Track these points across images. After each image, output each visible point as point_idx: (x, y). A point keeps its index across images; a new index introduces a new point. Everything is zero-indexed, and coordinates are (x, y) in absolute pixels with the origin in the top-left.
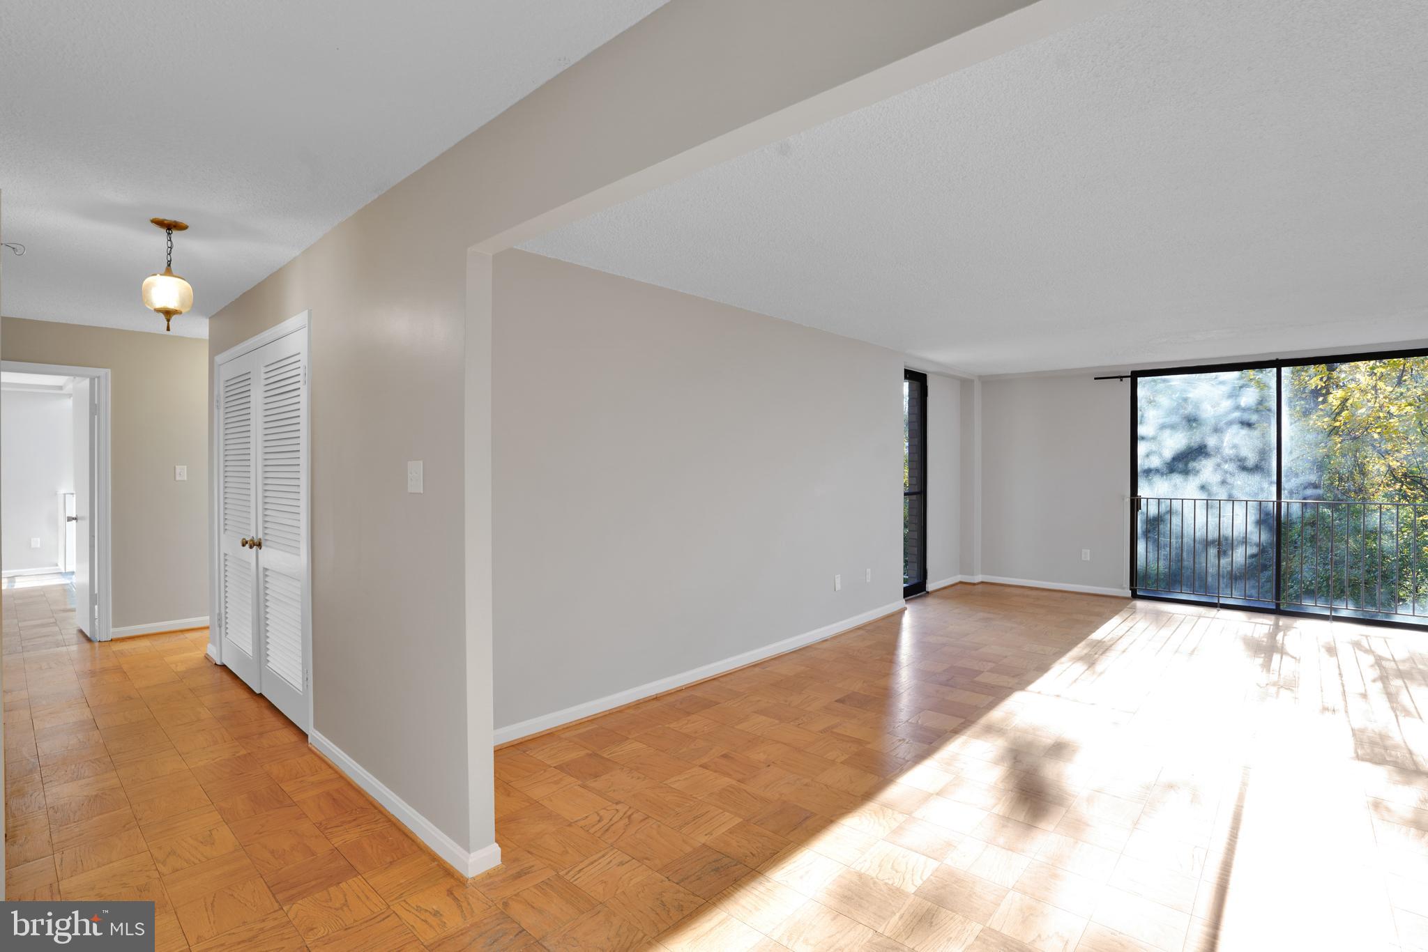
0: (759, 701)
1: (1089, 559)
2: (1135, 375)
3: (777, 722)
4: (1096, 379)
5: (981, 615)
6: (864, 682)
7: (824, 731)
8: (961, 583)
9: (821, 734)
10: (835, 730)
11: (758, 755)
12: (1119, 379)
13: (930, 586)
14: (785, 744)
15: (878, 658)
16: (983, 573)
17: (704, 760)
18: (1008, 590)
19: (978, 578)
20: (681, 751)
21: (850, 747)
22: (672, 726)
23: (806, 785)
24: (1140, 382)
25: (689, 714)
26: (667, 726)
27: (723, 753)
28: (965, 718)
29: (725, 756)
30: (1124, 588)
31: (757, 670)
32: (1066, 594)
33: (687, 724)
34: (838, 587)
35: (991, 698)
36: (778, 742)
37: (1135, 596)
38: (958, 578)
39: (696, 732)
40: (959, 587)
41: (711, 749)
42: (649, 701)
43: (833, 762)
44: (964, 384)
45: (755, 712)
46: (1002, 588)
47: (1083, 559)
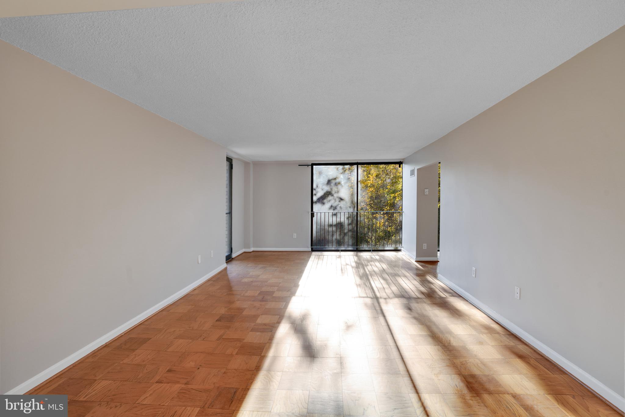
0: (174, 331)
1: (296, 237)
2: (313, 165)
3: (190, 341)
4: (299, 165)
5: (261, 266)
6: (225, 308)
7: (219, 339)
8: (245, 252)
9: (218, 341)
10: (224, 337)
11: (190, 364)
12: (307, 166)
13: (234, 255)
14: (202, 352)
15: (226, 294)
16: (253, 247)
17: (157, 378)
18: (266, 253)
19: (252, 249)
20: (139, 377)
21: (236, 344)
22: (125, 361)
23: (225, 373)
24: (315, 168)
25: (133, 350)
26: (122, 362)
27: (168, 369)
28: (279, 315)
29: (170, 371)
30: (308, 248)
31: (164, 313)
32: (288, 252)
33: (135, 357)
34: (200, 262)
35: (284, 303)
36: (197, 353)
37: (313, 250)
38: (244, 250)
39: (144, 361)
40: (244, 254)
41: (159, 369)
42: (101, 349)
43: (232, 355)
44: (246, 164)
45: (175, 338)
46: (262, 253)
47: (294, 237)
